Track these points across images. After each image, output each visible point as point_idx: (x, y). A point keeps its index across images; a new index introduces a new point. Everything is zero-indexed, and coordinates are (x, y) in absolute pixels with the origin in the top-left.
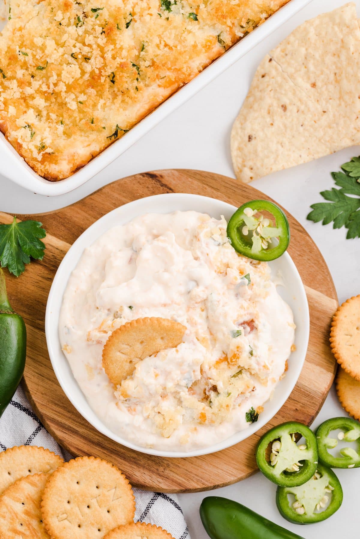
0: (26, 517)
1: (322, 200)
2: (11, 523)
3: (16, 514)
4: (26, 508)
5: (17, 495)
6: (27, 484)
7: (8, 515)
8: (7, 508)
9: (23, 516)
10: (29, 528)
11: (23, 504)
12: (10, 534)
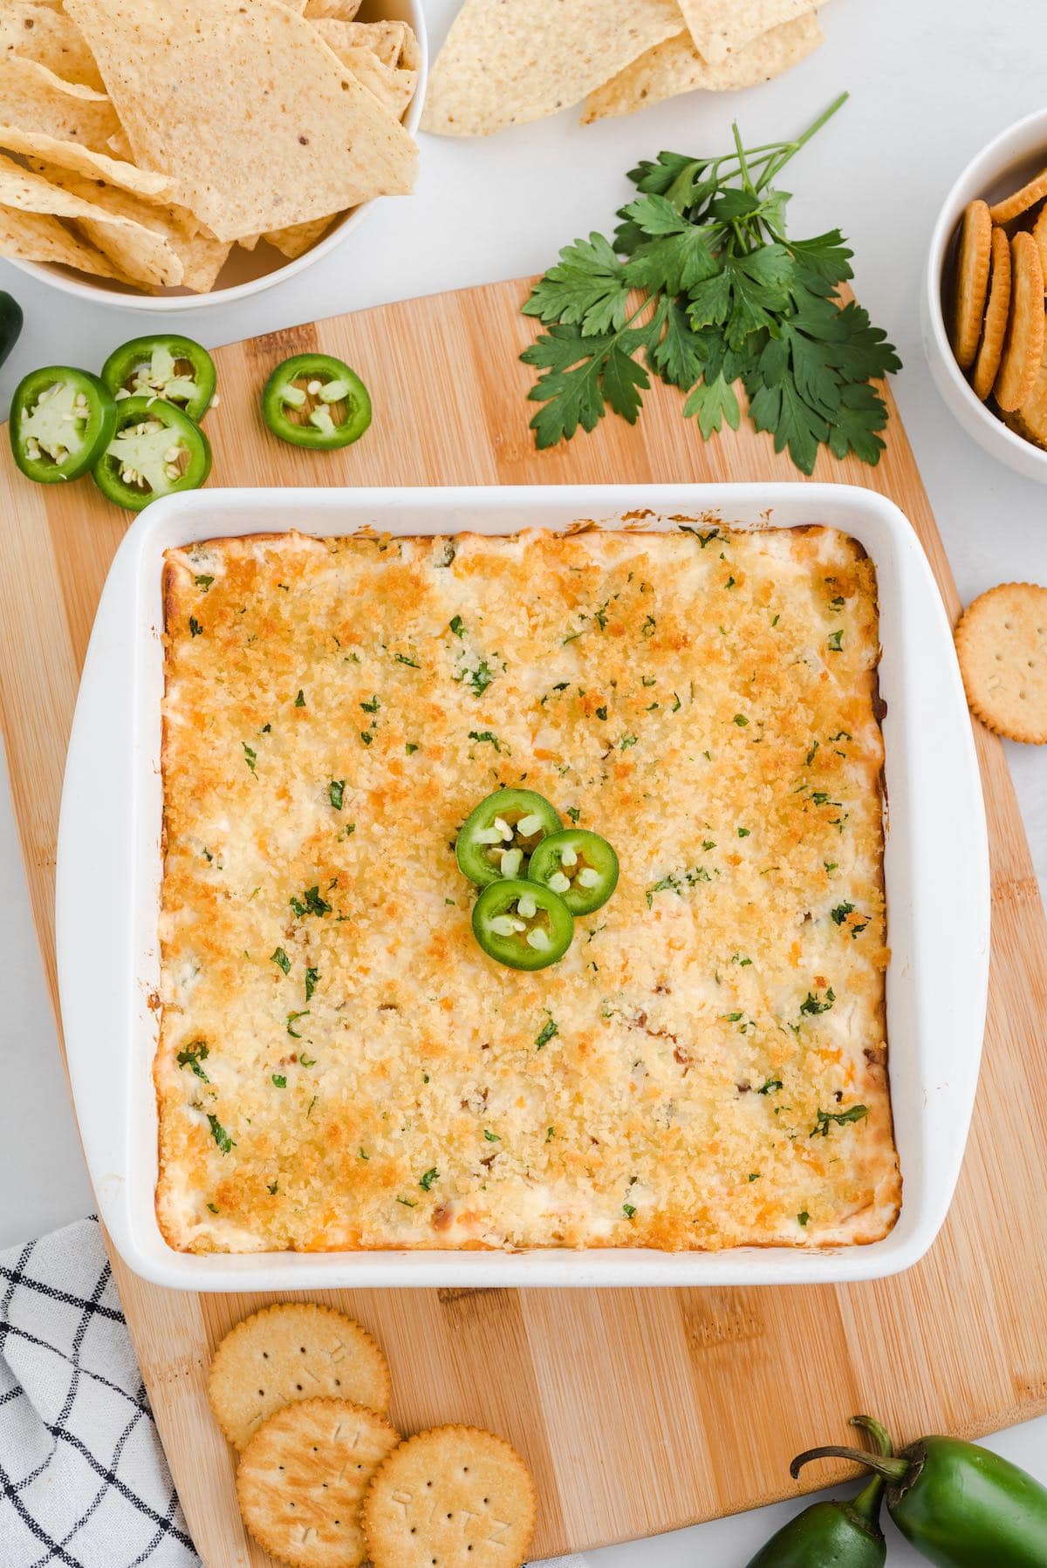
0: (295, 1488)
1: (536, 407)
2: (274, 1509)
3: (275, 1491)
4: (288, 1474)
5: (266, 1458)
6: (275, 1432)
7: (263, 1498)
8: (256, 1486)
9: (289, 1489)
10: (307, 1506)
11: (281, 1468)
12: (279, 1528)
